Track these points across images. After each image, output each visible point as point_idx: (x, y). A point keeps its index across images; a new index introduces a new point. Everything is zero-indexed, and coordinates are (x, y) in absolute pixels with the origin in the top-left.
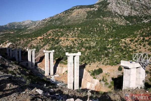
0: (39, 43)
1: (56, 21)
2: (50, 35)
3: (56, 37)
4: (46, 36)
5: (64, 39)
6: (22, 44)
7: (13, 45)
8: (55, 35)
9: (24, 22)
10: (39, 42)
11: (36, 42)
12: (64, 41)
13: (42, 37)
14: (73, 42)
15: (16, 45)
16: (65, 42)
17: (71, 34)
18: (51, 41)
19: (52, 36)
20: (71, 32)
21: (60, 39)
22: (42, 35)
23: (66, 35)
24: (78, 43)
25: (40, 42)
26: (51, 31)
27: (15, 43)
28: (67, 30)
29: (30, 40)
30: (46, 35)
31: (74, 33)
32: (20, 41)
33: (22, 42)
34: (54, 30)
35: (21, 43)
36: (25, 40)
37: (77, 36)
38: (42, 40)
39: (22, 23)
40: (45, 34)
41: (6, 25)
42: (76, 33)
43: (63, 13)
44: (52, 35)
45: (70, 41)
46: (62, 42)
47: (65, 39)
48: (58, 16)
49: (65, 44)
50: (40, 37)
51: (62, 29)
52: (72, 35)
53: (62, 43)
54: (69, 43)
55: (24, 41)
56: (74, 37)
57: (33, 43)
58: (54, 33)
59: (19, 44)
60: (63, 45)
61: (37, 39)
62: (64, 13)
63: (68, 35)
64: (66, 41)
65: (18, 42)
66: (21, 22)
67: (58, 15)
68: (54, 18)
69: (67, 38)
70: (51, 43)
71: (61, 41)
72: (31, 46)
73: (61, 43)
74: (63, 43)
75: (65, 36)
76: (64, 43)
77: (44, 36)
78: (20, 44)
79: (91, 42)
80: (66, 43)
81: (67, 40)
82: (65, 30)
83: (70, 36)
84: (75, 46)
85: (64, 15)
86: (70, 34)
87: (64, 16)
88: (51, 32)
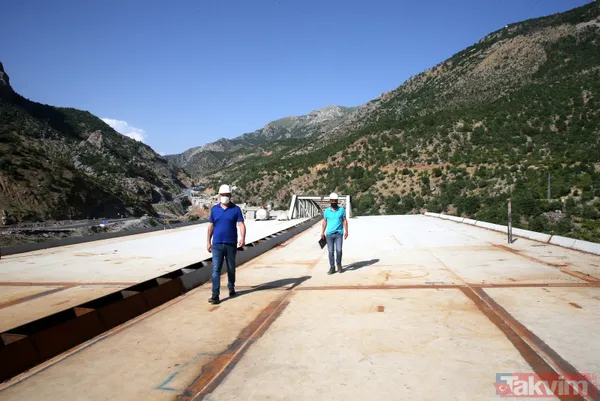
0: (310, 188)
1: (410, 100)
2: (355, 154)
3: (372, 163)
4: (340, 159)
5: (396, 170)
6: (265, 190)
7: (237, 193)
8: (372, 154)
9: (316, 116)
10: (312, 185)
11: (304, 184)
12: (393, 176)
13: (326, 166)
14: (426, 181)
15: (248, 194)
16: (395, 183)
17: (430, 148)
18: (349, 178)
19: (359, 161)
20: (431, 142)
21: (383, 169)
22: (330, 159)
23: (410, 153)
24: (443, 186)
25: (315, 182)
26: (360, 140)
27: (244, 187)
28: (421, 134)
29: (288, 177)
30: (343, 156)
31: (445, 144)
32: (260, 182)
33: (266, 183)
34: (374, 137)
35: (262, 188)
36: (275, 178)
37: (451, 155)
38: (325, 176)
39: (308, 117)
40: (340, 153)
41: (261, 131)
42: (454, 142)
43: (445, 64)
44: (360, 157)
45: (415, 178)
46: (385, 181)
47: (399, 169)
48: (424, 79)
49: (392, 189)
50: (319, 167)
51: (403, 132)
52: (430, 154)
53: (384, 185)
54: (408, 186)
55: (271, 180)
56: (436, 161)
57: (293, 188)
58: (370, 148)
59: (256, 191)
60: (386, 193)
61: (309, 172)
62: (449, 64)
63: (416, 155)
64: (400, 176)
65: (255, 185)
66: (305, 116)
67: (423, 74)
68: (405, 91)
69: (411, 166)
70: (349, 185)
71: (383, 179)
72: (286, 197)
73: (379, 183)
74: (388, 185)
75: (404, 159)
76: (390, 185)
77: (334, 159)
78: (258, 190)
79: (499, 179)
80: (398, 185)
81: (405, 172)
82: (413, 133)
83: (423, 157)
84: (425, 198)
85: (446, 74)
86: (424, 151)
87: (444, 79)
88: (362, 143)
